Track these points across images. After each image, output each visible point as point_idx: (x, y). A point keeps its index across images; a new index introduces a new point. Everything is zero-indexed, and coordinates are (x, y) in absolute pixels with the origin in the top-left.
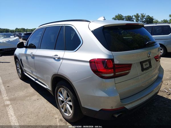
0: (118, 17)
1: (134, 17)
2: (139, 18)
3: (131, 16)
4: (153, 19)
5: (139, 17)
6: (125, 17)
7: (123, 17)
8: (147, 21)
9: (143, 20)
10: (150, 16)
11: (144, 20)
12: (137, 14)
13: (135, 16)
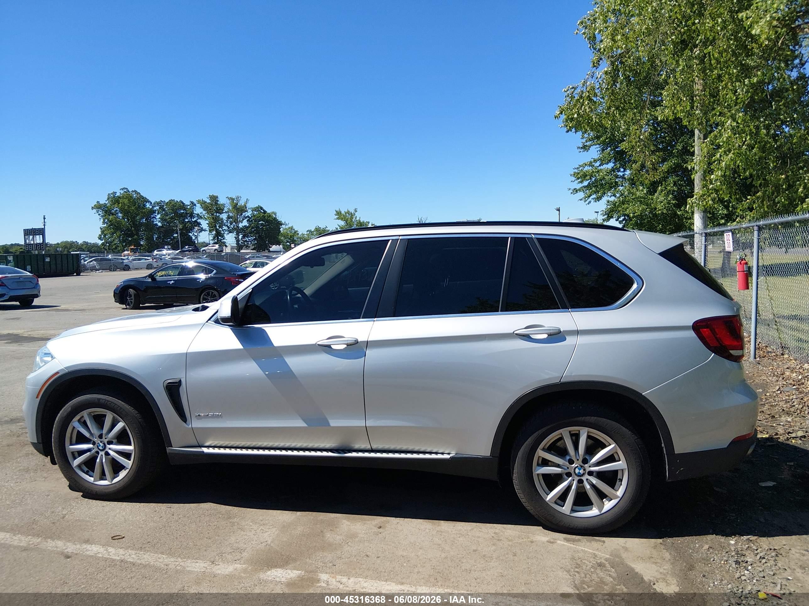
0: (126, 201)
1: (198, 210)
2: (224, 216)
3: (187, 203)
4: (280, 224)
5: (220, 210)
6: (158, 203)
7: (148, 205)
8: (257, 227)
9: (241, 225)
10: (265, 212)
11: (245, 223)
12: (214, 199)
13: (203, 204)
